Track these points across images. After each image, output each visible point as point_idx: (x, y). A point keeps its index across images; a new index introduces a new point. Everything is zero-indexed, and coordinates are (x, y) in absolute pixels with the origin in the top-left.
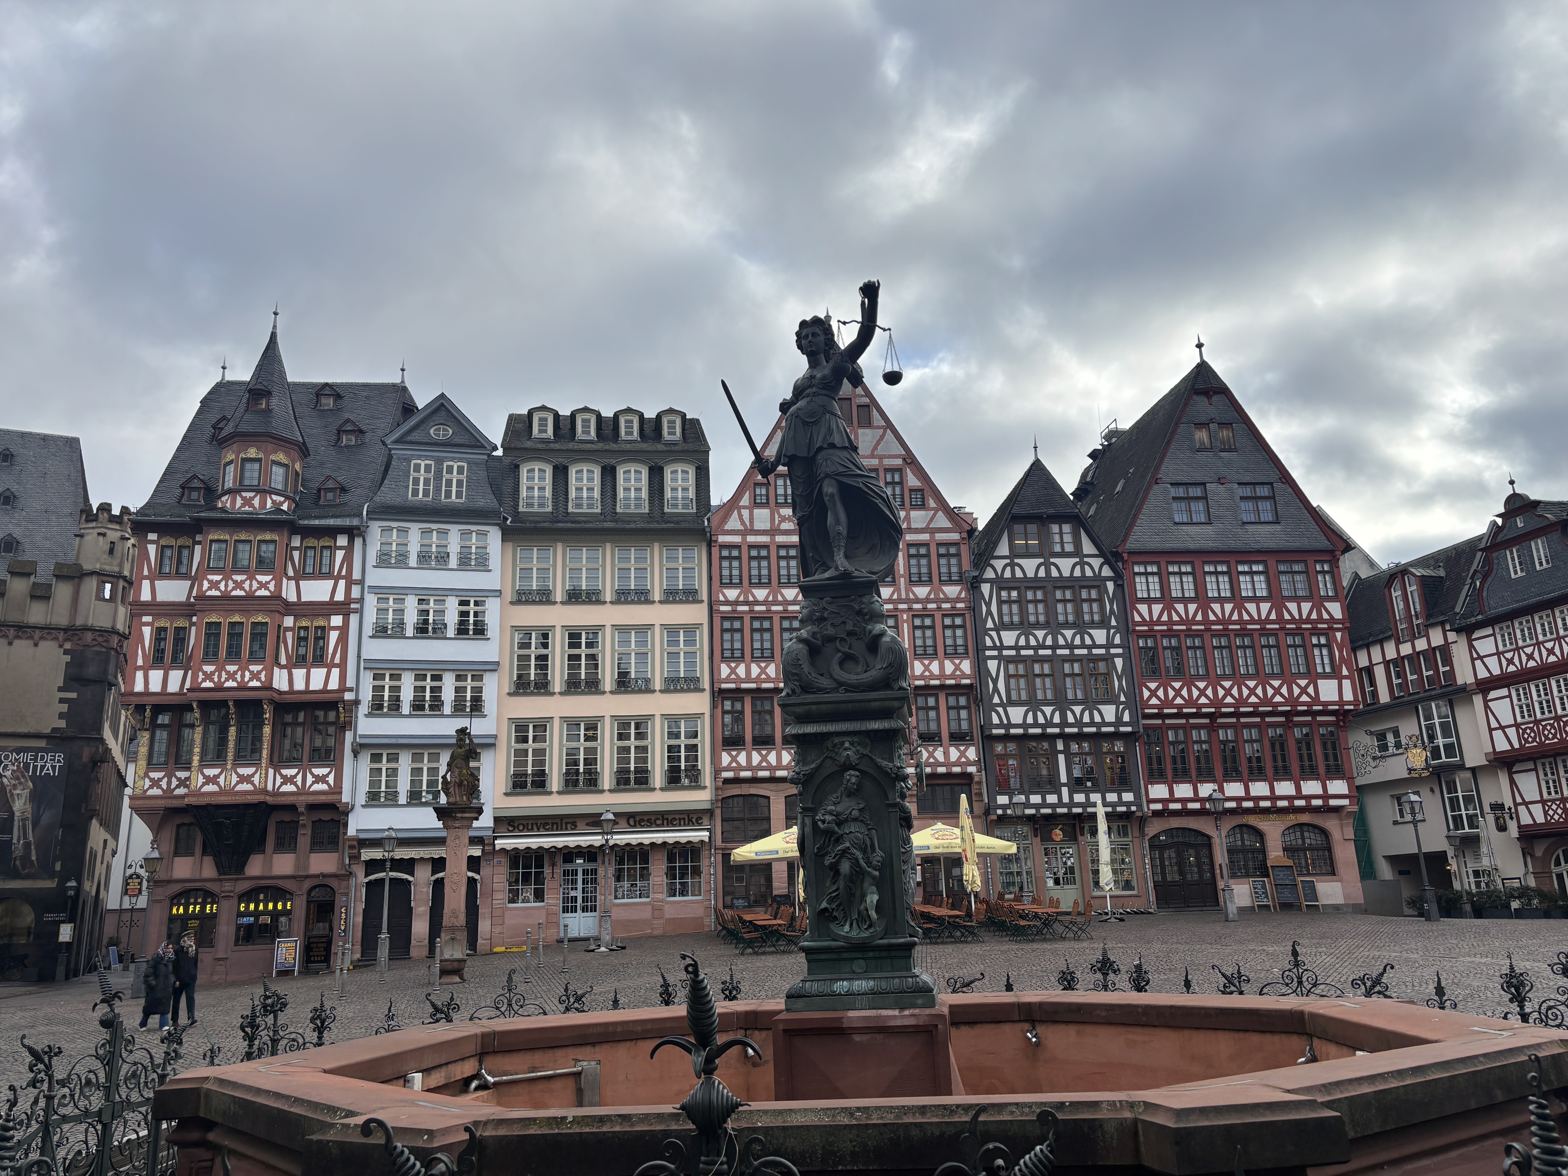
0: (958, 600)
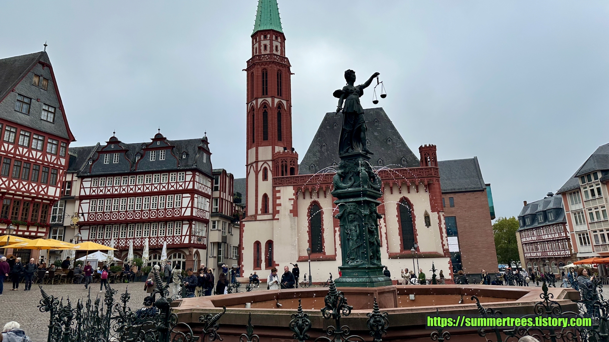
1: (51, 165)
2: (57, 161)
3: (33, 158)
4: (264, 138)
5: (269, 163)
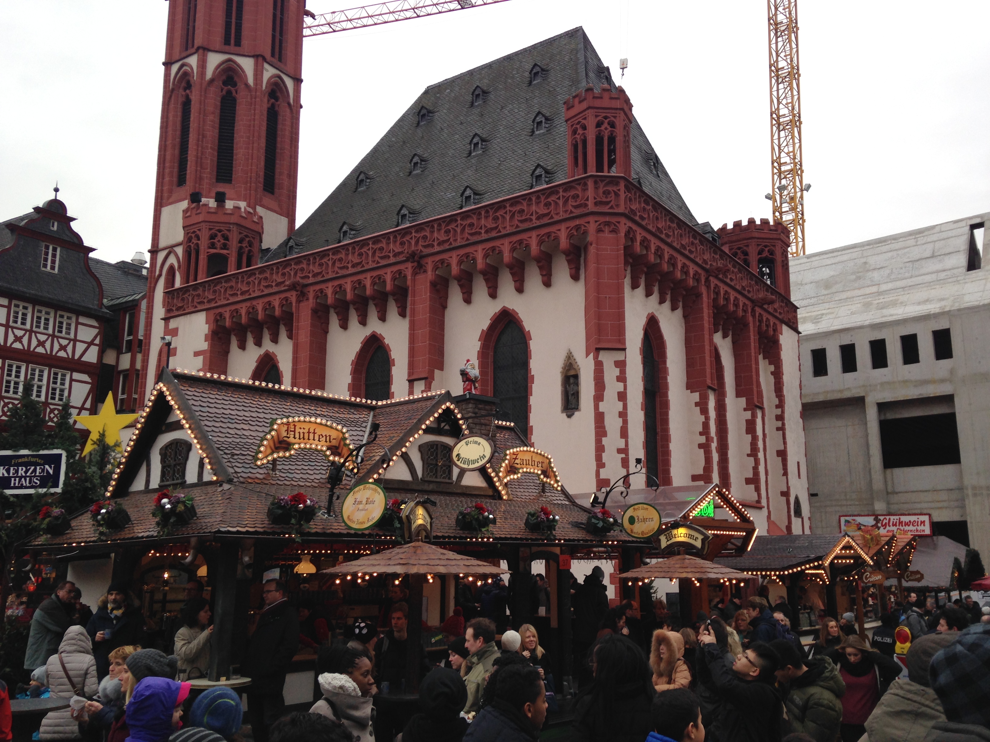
4: (181, 181)
5: (179, 251)
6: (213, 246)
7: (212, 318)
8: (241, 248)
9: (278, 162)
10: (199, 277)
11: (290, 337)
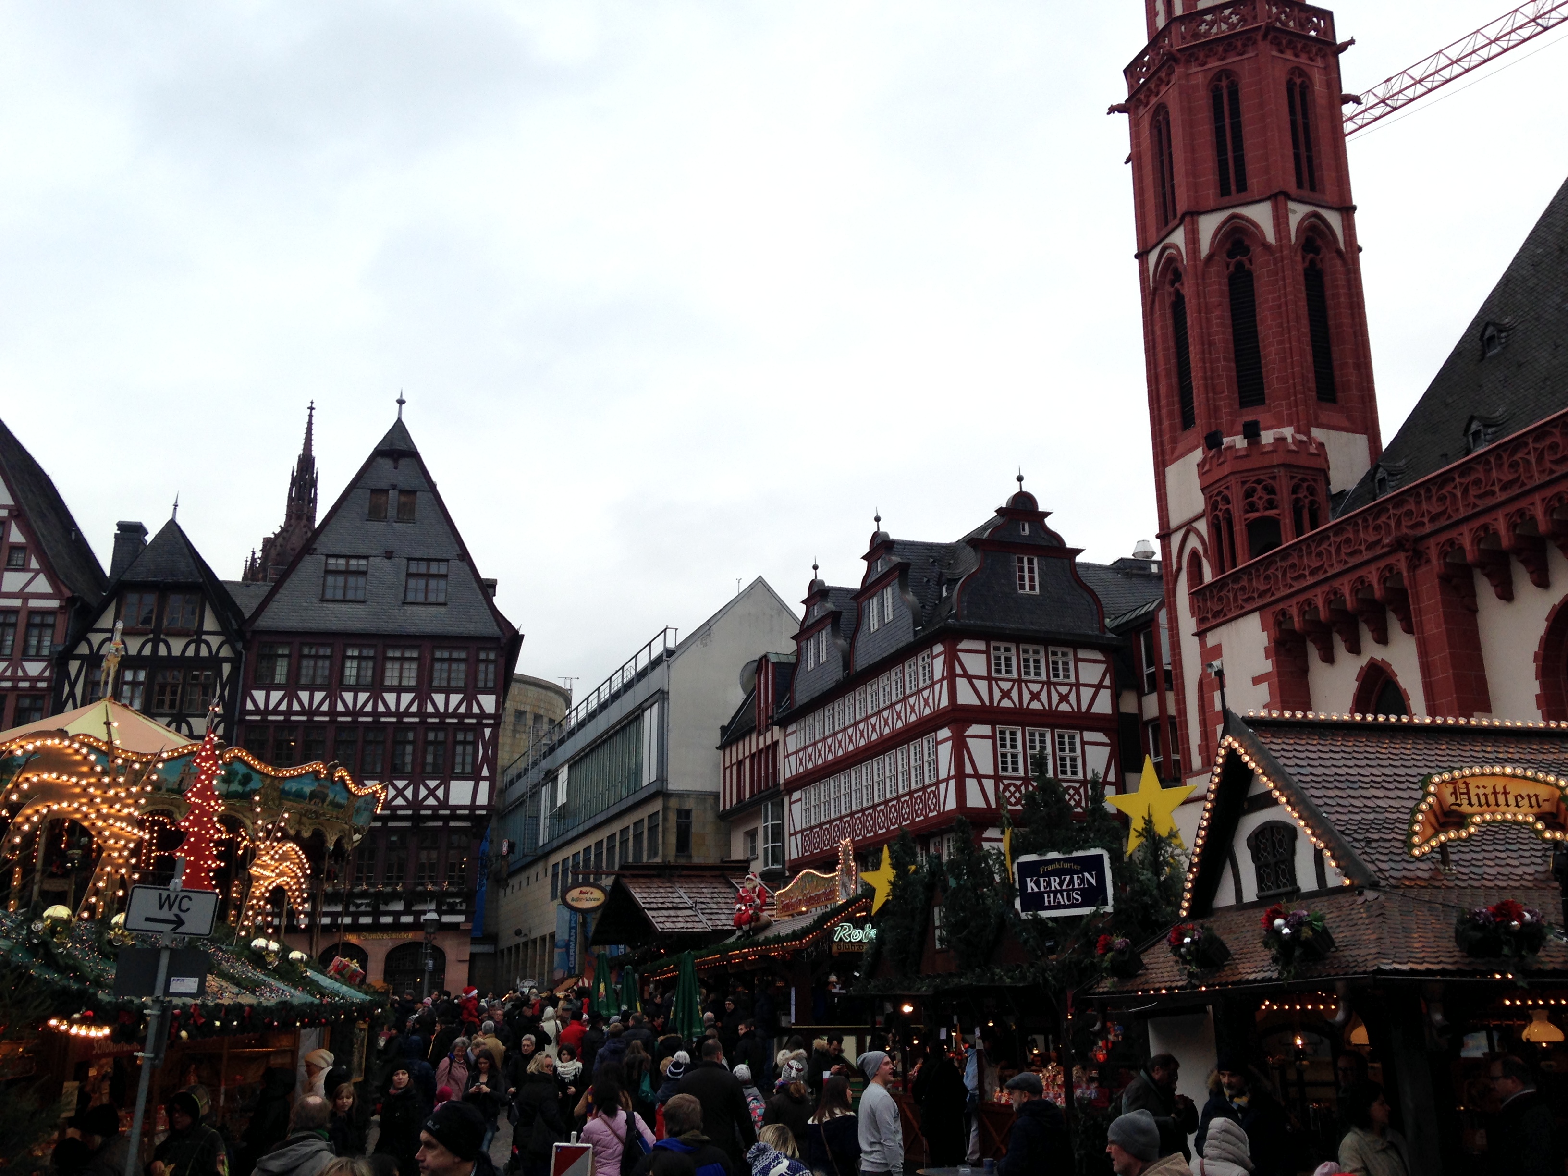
0: (40, 678)
1: (448, 720)
2: (469, 707)
3: (389, 713)
4: (1187, 421)
5: (1202, 526)
6: (1252, 507)
7: (1271, 620)
8: (1297, 501)
9: (1334, 349)
10: (1238, 561)
11: (1408, 629)
